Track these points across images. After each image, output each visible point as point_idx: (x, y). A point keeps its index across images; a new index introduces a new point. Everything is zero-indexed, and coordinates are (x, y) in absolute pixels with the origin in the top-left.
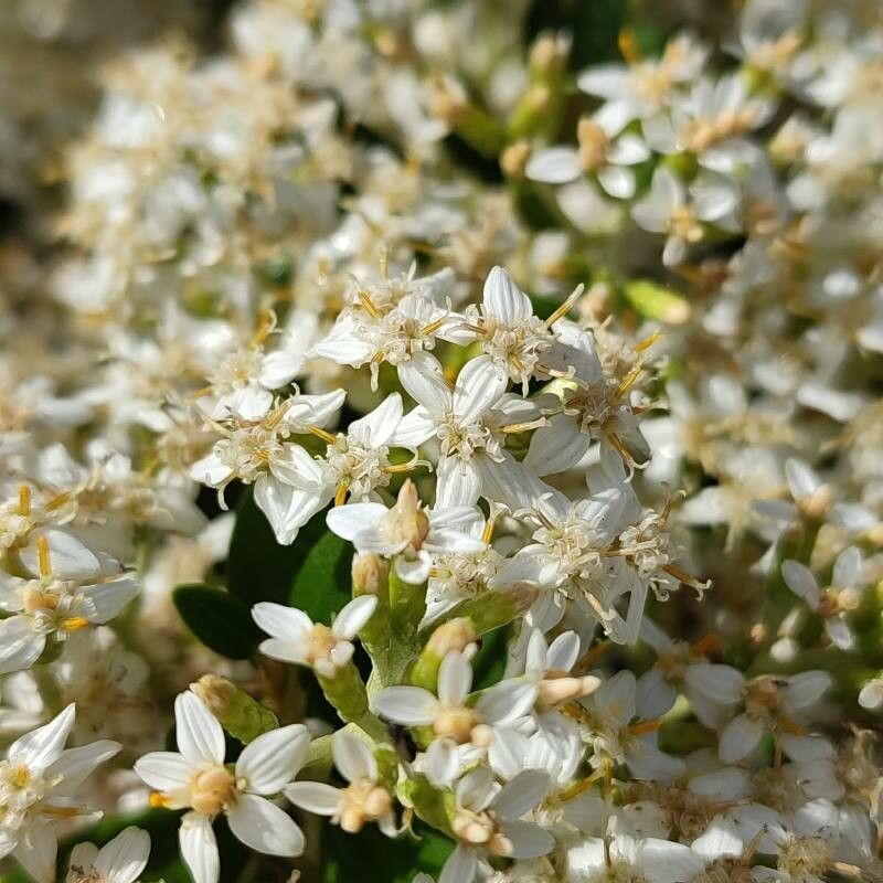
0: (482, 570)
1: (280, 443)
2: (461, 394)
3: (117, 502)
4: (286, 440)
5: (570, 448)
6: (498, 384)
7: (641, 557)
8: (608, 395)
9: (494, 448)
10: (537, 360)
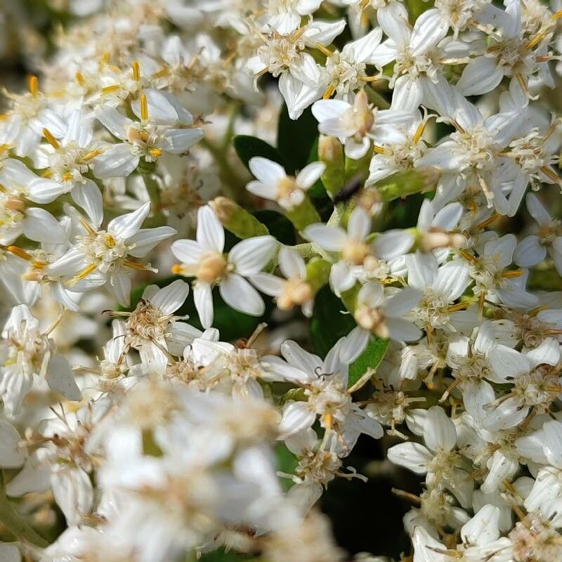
0: (412, 154)
1: (298, 53)
2: (416, 34)
3: (207, 77)
4: (302, 51)
5: (489, 79)
6: (441, 31)
7: (524, 159)
8: (520, 46)
9: (432, 73)
10: (470, 16)
